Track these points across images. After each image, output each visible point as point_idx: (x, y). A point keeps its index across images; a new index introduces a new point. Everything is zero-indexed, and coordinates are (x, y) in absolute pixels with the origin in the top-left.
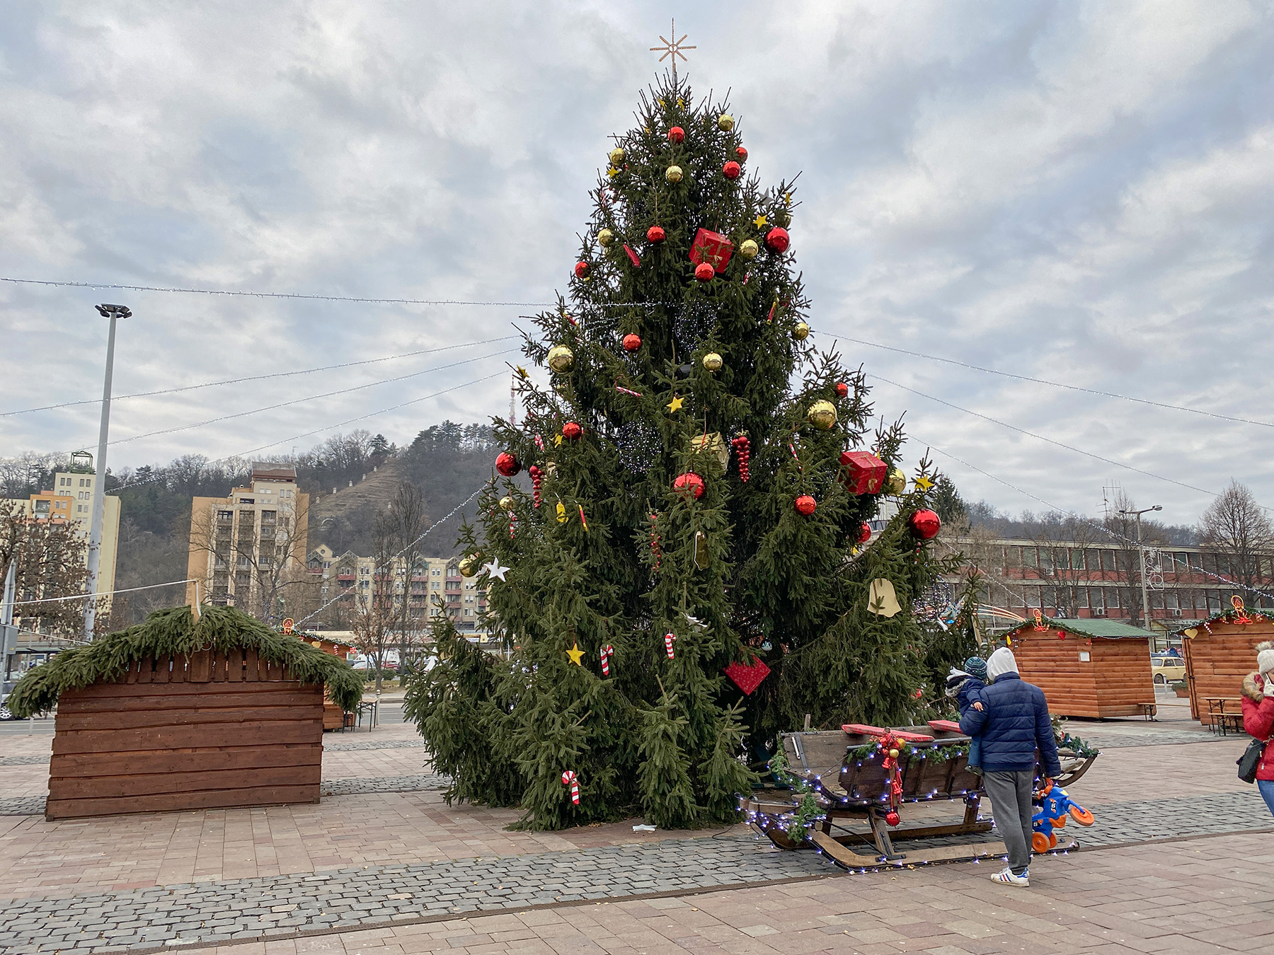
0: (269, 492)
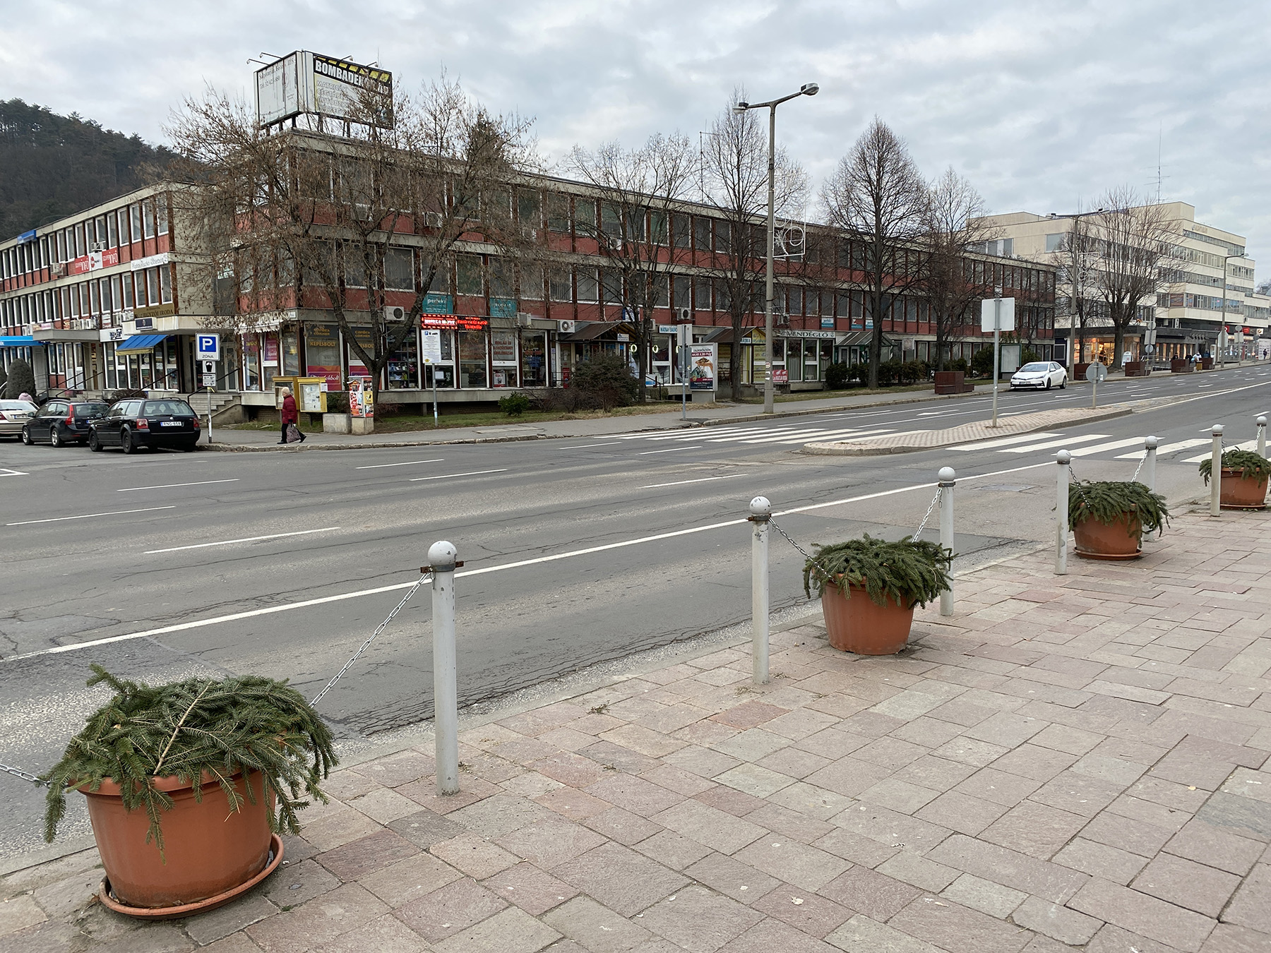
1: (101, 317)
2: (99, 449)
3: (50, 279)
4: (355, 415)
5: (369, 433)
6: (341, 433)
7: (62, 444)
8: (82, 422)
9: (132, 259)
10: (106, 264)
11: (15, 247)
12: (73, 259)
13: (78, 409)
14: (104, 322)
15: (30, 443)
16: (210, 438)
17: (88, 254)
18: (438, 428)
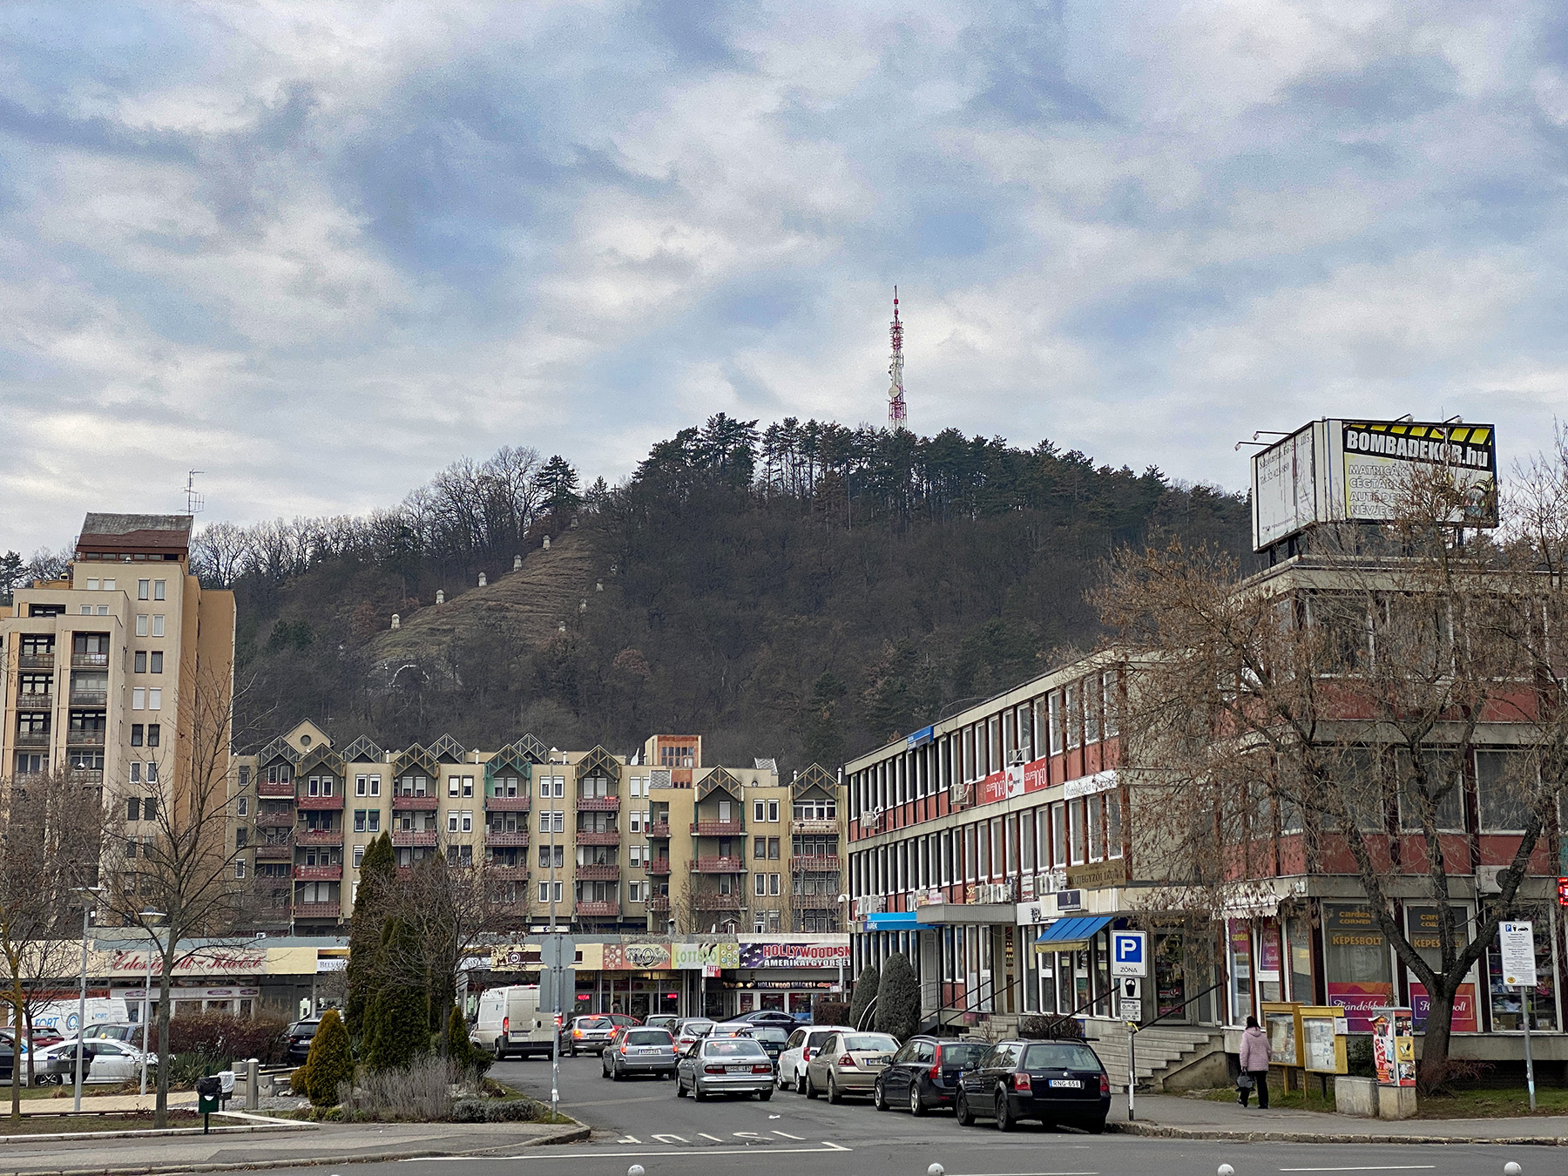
0: (110, 586)
1: (1019, 880)
2: (969, 1122)
3: (950, 811)
4: (1383, 1081)
5: (1408, 1118)
6: (1362, 1115)
7: (923, 1111)
8: (952, 1073)
9: (1066, 780)
10: (1030, 787)
11: (904, 753)
12: (983, 777)
13: (950, 1052)
14: (1024, 889)
15: (884, 1107)
16: (1131, 1112)
17: (1005, 769)
18: (1535, 1113)
